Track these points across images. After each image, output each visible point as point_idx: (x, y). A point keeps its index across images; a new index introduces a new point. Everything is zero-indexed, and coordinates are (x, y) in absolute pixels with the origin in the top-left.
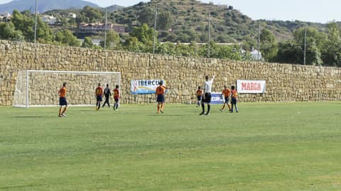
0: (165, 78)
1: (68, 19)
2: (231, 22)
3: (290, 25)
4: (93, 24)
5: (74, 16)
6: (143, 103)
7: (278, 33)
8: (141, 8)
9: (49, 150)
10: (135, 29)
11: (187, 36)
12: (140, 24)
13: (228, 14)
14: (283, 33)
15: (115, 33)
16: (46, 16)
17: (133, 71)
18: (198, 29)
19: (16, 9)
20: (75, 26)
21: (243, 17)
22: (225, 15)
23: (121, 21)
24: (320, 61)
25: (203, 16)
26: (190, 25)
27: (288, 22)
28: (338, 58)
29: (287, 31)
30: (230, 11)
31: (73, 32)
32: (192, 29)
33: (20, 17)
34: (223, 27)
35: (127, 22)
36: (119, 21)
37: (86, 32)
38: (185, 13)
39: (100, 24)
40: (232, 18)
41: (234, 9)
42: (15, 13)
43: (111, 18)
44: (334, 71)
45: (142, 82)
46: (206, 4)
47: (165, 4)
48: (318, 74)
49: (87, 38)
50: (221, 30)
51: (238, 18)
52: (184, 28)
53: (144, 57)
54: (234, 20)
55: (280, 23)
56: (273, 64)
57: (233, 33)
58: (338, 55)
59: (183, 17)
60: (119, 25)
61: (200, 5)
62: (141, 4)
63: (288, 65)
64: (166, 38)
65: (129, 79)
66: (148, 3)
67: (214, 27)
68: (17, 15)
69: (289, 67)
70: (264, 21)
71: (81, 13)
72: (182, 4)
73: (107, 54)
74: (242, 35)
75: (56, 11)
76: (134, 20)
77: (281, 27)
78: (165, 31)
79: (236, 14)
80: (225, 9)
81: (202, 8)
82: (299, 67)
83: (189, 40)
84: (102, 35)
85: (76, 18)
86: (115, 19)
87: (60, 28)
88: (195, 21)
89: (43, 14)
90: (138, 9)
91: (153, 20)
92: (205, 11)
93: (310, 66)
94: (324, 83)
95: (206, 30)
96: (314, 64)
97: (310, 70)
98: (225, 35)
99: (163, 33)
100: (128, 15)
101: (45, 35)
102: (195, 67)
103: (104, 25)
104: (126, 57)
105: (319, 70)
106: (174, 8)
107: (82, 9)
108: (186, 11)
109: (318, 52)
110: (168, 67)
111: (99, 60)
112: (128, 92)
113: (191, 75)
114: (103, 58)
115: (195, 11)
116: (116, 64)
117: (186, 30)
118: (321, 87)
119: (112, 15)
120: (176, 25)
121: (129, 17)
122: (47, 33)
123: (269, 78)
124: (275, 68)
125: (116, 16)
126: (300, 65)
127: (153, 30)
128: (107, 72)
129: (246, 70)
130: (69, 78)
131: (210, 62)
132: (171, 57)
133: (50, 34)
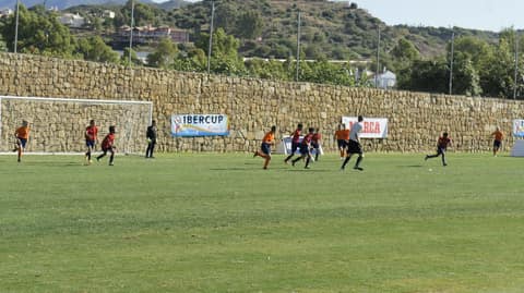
1: (103, 20)
2: (354, 28)
3: (444, 34)
4: (140, 28)
5: (112, 15)
6: (190, 151)
7: (425, 46)
10: (203, 37)
11: (285, 49)
13: (349, 15)
14: (433, 46)
15: (170, 42)
16: (69, 15)
17: (174, 100)
18: (303, 38)
20: (112, 30)
21: (373, 20)
22: (344, 17)
23: (183, 24)
24: (478, 89)
25: (311, 18)
26: (291, 32)
27: (442, 29)
28: (507, 85)
30: (352, 11)
31: (109, 40)
32: (294, 39)
34: (340, 34)
35: (194, 25)
36: (180, 24)
38: (282, 13)
39: (151, 29)
40: (357, 20)
41: (359, 7)
43: (169, 20)
44: (497, 105)
45: (189, 119)
48: (472, 110)
50: (338, 40)
51: (364, 22)
52: (281, 36)
53: (193, 78)
54: (358, 26)
55: (430, 31)
56: (401, 93)
57: (356, 45)
58: (507, 80)
59: (279, 19)
60: (180, 30)
61: (306, 1)
63: (424, 94)
64: (252, 51)
65: (168, 113)
67: (327, 35)
69: (425, 98)
70: (406, 27)
71: (122, 12)
73: (132, 71)
74: (371, 48)
75: (84, 7)
76: (203, 23)
77: (432, 37)
78: (252, 41)
79: (361, 16)
80: (345, 8)
81: (310, 6)
82: (442, 97)
83: (287, 56)
84: (153, 45)
85: (115, 19)
86: (175, 21)
87: (89, 33)
89: (64, 12)
90: (210, 6)
91: (233, 23)
92: (314, 10)
93: (458, 97)
94: (480, 124)
95: (316, 39)
96: (469, 94)
97: (458, 104)
98: (342, 48)
99: (248, 43)
100: (194, 15)
101: (64, 44)
102: (275, 96)
103: (158, 30)
104: (165, 78)
105: (472, 104)
106: (267, 5)
107: (124, 4)
108: (284, 10)
109: (475, 76)
110: (230, 94)
111: (120, 82)
112: (165, 134)
113: (269, 108)
114: (126, 78)
115: (298, 10)
116: (148, 89)
117: (284, 39)
118: (475, 130)
119: (170, 14)
120: (269, 31)
121: (196, 17)
122: (68, 40)
123: (394, 115)
124: (404, 100)
125: (176, 17)
126: (443, 95)
127: (233, 39)
128: (133, 101)
129: (356, 100)
130: (71, 110)
131: (299, 88)
132: (237, 79)
133: (72, 42)
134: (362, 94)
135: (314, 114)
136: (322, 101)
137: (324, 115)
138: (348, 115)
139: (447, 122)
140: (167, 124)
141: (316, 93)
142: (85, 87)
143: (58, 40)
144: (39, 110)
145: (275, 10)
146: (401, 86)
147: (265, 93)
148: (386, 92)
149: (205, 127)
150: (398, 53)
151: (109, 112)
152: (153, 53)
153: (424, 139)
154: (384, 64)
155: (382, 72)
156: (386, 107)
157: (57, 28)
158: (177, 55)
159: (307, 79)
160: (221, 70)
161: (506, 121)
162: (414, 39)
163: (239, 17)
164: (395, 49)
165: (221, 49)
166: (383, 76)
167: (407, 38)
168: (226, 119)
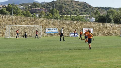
0: (57, 28)
1: (28, 7)
2: (85, 8)
3: (106, 9)
4: (36, 9)
5: (30, 6)
6: (50, 36)
7: (102, 12)
8: (53, 3)
9: (12, 51)
10: (51, 10)
11: (70, 13)
12: (53, 8)
13: (84, 5)
15: (44, 12)
16: (20, 6)
17: (46, 25)
18: (74, 10)
19: (10, 3)
20: (30, 9)
21: (90, 6)
22: (83, 5)
23: (46, 7)
24: (113, 22)
25: (75, 6)
26: (71, 9)
27: (106, 8)
28: (120, 21)
29: (105, 11)
30: (85, 4)
31: (29, 11)
32: (71, 10)
33: (11, 6)
34: (82, 9)
35: (48, 8)
36: (45, 8)
37: (34, 11)
38: (69, 5)
39: (39, 9)
40: (86, 6)
41: (86, 3)
42: (9, 5)
43: (43, 7)
44: (117, 25)
45: (50, 29)
46: (76, 1)
47: (62, 1)
48: (111, 26)
49: (34, 13)
50: (82, 10)
51: (88, 6)
52: (68, 10)
53: (50, 20)
54: (86, 7)
55: (103, 8)
56: (96, 23)
57: (86, 12)
58: (120, 20)
59: (68, 6)
60: (45, 9)
61: (74, 2)
62: (53, 1)
63: (101, 23)
64: (62, 13)
65: (45, 28)
66: (56, 1)
67: (79, 9)
68: (10, 6)
69: (101, 24)
70: (97, 7)
71: (32, 5)
72: (68, 1)
73: (37, 19)
74: (89, 12)
75: (23, 4)
76: (51, 7)
77: (103, 9)
78: (62, 11)
80: (83, 3)
81: (75, 3)
82: (105, 24)
83: (70, 14)
84: (39, 13)
85: (30, 7)
86: (44, 7)
87: (25, 10)
88: (73, 7)
89: (19, 5)
90: (52, 3)
91: (58, 7)
92: (76, 4)
93: (109, 24)
94: (113, 30)
95: (77, 10)
96: (111, 23)
97: (108, 25)
98: (83, 12)
99: (61, 12)
100: (49, 5)
101: (19, 13)
102: (68, 24)
103: (40, 9)
104: (44, 20)
105: (112, 25)
106: (65, 3)
107: (33, 3)
108: (69, 4)
109: (112, 19)
110: (58, 24)
111: (35, 21)
112: (44, 33)
113: (67, 27)
114: (36, 21)
115: (72, 4)
116: (41, 23)
117: (69, 11)
118: (112, 31)
119: (43, 5)
120: (66, 9)
121: (49, 6)
122: (20, 12)
123: (94, 28)
124: (96, 24)
125: (44, 6)
126: (105, 23)
127: (58, 11)
128: (37, 26)
129: (86, 25)
130: (24, 28)
131: (73, 22)
132: (60, 20)
133: (21, 12)
134: (87, 23)
135: (77, 28)
136: (78, 25)
137: (79, 28)
138: (84, 28)
139: (106, 29)
140: (45, 30)
141: (77, 23)
142: (27, 23)
143: (18, 12)
144: (17, 28)
145: (67, 4)
146: (96, 21)
147: (66, 23)
148: (92, 23)
149: (53, 31)
150: (95, 14)
151: (32, 28)
152: (40, 14)
153: (101, 33)
154: (92, 16)
155: (92, 18)
156: (93, 26)
157: (18, 9)
158: (45, 15)
159: (75, 20)
160: (56, 18)
161: (119, 29)
162: (99, 10)
163: (59, 6)
164: (95, 12)
165: (55, 13)
166: (92, 19)
167: (98, 10)
168: (57, 29)
